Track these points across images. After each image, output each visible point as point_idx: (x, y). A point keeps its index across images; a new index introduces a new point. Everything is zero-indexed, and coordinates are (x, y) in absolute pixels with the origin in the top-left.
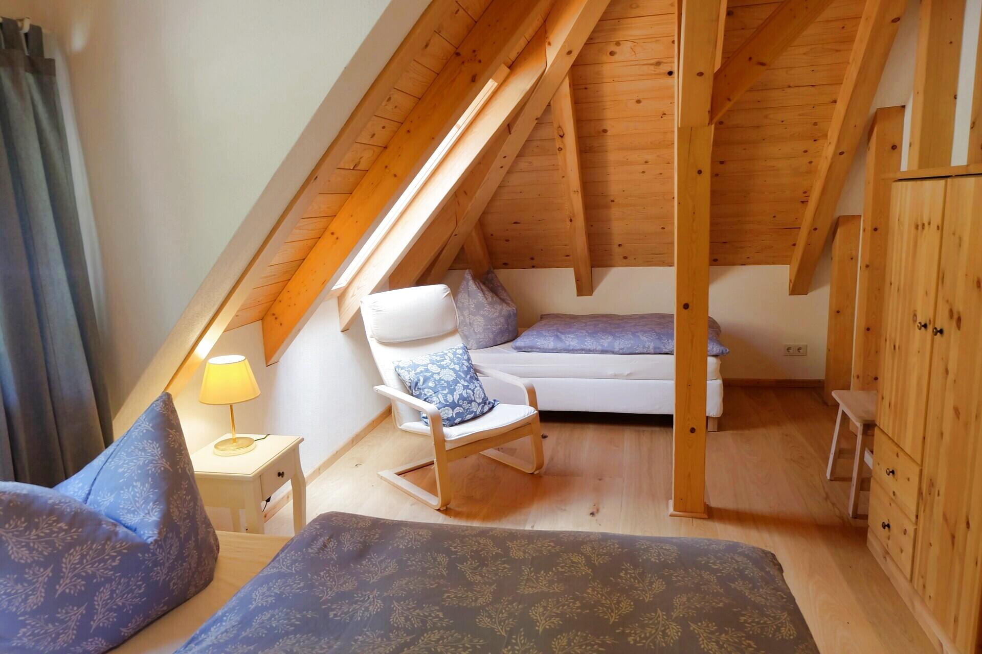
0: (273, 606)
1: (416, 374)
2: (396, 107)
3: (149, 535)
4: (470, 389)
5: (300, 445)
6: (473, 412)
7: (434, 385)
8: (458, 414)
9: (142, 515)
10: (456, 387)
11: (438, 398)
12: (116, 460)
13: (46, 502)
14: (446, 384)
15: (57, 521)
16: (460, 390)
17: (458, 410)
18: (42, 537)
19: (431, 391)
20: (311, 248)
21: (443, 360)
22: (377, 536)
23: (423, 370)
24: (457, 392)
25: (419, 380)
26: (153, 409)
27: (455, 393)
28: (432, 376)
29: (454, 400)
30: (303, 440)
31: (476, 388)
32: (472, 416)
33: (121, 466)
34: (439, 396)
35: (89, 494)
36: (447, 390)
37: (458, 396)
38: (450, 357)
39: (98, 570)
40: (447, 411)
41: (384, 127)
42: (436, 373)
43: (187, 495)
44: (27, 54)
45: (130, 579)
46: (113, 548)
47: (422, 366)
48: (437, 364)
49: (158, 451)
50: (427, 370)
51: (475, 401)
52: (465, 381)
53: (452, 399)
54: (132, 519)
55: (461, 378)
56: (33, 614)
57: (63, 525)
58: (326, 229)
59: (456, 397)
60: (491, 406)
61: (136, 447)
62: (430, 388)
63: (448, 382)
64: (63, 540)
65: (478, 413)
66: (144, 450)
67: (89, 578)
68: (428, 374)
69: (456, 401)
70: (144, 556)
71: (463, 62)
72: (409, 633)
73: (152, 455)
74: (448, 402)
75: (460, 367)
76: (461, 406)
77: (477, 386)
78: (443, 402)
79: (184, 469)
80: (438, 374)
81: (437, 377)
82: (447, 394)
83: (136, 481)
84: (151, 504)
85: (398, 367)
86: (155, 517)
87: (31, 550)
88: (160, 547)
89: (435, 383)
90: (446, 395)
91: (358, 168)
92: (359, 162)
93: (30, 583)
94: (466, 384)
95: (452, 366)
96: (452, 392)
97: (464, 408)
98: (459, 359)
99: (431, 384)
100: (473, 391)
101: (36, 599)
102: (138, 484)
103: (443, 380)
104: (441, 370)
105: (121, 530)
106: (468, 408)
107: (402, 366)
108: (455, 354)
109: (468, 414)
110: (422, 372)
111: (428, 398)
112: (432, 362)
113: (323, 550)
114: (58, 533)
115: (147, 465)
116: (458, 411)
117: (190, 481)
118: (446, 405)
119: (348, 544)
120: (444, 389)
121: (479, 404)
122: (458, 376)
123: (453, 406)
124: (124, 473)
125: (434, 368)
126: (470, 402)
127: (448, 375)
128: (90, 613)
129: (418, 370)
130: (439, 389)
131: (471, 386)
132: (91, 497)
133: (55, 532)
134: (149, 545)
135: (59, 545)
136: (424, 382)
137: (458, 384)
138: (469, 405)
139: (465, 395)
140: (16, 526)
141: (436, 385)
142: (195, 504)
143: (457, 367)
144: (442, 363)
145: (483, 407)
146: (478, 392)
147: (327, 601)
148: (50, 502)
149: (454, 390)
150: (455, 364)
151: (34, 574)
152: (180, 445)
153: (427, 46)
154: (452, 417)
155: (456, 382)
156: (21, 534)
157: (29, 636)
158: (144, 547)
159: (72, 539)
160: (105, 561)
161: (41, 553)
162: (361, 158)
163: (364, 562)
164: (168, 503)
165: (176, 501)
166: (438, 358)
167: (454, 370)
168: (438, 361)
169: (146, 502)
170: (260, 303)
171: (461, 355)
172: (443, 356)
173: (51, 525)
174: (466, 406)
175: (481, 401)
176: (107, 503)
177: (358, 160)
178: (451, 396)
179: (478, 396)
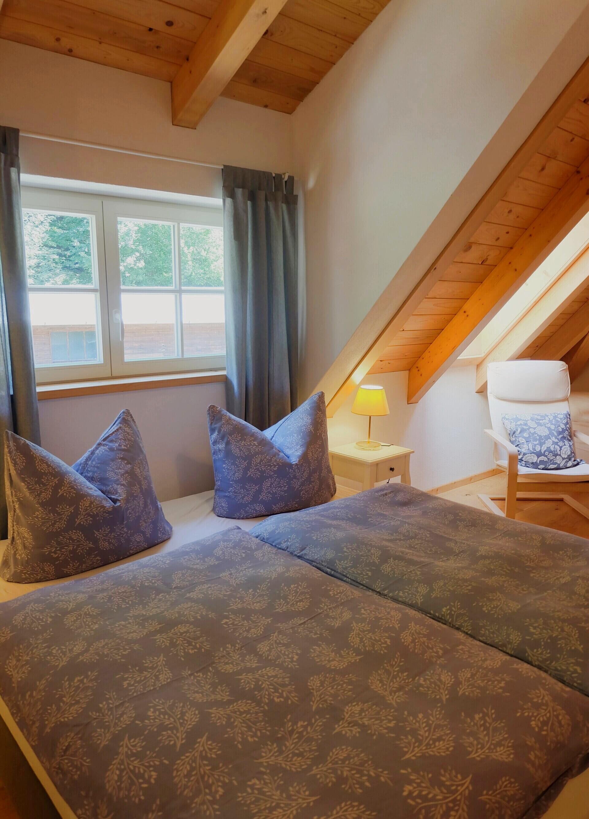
0: (342, 508)
1: (516, 425)
2: (518, 217)
3: (294, 460)
4: (559, 446)
5: (411, 454)
6: (556, 463)
7: (528, 436)
8: (542, 462)
9: (294, 450)
10: (546, 441)
11: (528, 446)
12: (289, 422)
13: (251, 431)
14: (538, 438)
15: (254, 440)
16: (549, 444)
17: (542, 458)
18: (246, 446)
19: (524, 440)
20: (449, 321)
21: (542, 420)
22: (420, 499)
23: (523, 423)
24: (546, 445)
25: (517, 430)
26: (312, 399)
27: (544, 445)
28: (528, 429)
29: (541, 450)
30: (413, 452)
31: (565, 446)
32: (555, 466)
33: (290, 425)
34: (529, 445)
35: (273, 437)
36: (537, 442)
37: (546, 448)
38: (549, 419)
39: (267, 470)
40: (532, 457)
41: (508, 233)
42: (532, 428)
43: (319, 448)
44: (285, 193)
45: (281, 479)
46: (276, 461)
47: (523, 420)
48: (536, 422)
49: (309, 421)
50: (526, 424)
51: (560, 455)
52: (556, 438)
53: (539, 449)
54: (289, 452)
55: (553, 435)
56: (236, 482)
57: (256, 443)
58: (461, 308)
59: (544, 448)
60: (575, 463)
61: (299, 417)
62: (524, 437)
63: (540, 436)
64: (255, 450)
65: (561, 465)
66: (303, 419)
67: (262, 472)
68: (525, 427)
69: (543, 452)
70: (289, 470)
71: (582, 179)
72: (404, 536)
73: (306, 422)
74: (535, 450)
75: (555, 427)
76: (546, 456)
77: (566, 444)
78: (531, 450)
79: (321, 434)
80: (535, 428)
81: (532, 431)
82: (537, 444)
83: (295, 433)
84: (299, 446)
85: (504, 418)
86: (299, 453)
87: (241, 450)
88: (298, 468)
89: (529, 434)
90: (535, 445)
91: (487, 263)
92: (487, 259)
93: (247, 490)
94: (556, 441)
95: (549, 425)
96: (541, 444)
97: (548, 459)
98: (558, 421)
99: (526, 435)
100: (561, 447)
101: (238, 475)
102: (296, 435)
103: (536, 434)
104: (538, 426)
105: (281, 454)
106: (552, 460)
107: (507, 418)
108: (555, 417)
109: (551, 464)
110: (521, 424)
111: (520, 444)
112: (532, 419)
113: (384, 496)
114: (253, 446)
115: (302, 427)
116: (542, 460)
117: (323, 442)
118: (533, 453)
119: (400, 497)
120: (535, 440)
121: (563, 459)
122: (551, 433)
123: (539, 454)
124: (290, 428)
125: (532, 424)
126: (556, 455)
127: (543, 432)
128: (260, 491)
129: (519, 423)
130: (531, 440)
131: (561, 444)
132: (274, 438)
133: (252, 445)
134: (293, 465)
135: (252, 451)
136: (520, 432)
137: (549, 440)
138: (554, 457)
139: (552, 449)
140: (236, 437)
141: (529, 436)
142: (323, 455)
143: (553, 427)
144: (541, 421)
145: (567, 462)
146: (565, 450)
147: (371, 514)
148: (253, 431)
149: (544, 443)
150: (552, 424)
151: (240, 463)
152: (322, 421)
153: (543, 169)
154: (536, 462)
155: (547, 437)
156: (238, 441)
157: (233, 492)
158: (290, 465)
159: (259, 450)
160: (271, 466)
161: (244, 453)
162: (488, 256)
163: (404, 508)
164: (308, 448)
165: (312, 448)
166: (539, 417)
167: (549, 429)
168: (538, 420)
169: (297, 445)
170: (407, 357)
171: (561, 419)
172: (544, 417)
173: (251, 441)
174: (551, 456)
175: (566, 456)
176: (279, 442)
177: (485, 257)
178: (539, 447)
179: (564, 452)
